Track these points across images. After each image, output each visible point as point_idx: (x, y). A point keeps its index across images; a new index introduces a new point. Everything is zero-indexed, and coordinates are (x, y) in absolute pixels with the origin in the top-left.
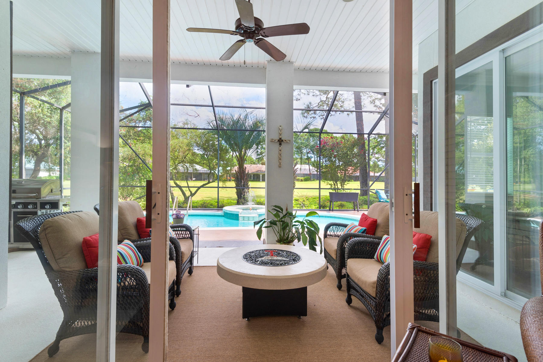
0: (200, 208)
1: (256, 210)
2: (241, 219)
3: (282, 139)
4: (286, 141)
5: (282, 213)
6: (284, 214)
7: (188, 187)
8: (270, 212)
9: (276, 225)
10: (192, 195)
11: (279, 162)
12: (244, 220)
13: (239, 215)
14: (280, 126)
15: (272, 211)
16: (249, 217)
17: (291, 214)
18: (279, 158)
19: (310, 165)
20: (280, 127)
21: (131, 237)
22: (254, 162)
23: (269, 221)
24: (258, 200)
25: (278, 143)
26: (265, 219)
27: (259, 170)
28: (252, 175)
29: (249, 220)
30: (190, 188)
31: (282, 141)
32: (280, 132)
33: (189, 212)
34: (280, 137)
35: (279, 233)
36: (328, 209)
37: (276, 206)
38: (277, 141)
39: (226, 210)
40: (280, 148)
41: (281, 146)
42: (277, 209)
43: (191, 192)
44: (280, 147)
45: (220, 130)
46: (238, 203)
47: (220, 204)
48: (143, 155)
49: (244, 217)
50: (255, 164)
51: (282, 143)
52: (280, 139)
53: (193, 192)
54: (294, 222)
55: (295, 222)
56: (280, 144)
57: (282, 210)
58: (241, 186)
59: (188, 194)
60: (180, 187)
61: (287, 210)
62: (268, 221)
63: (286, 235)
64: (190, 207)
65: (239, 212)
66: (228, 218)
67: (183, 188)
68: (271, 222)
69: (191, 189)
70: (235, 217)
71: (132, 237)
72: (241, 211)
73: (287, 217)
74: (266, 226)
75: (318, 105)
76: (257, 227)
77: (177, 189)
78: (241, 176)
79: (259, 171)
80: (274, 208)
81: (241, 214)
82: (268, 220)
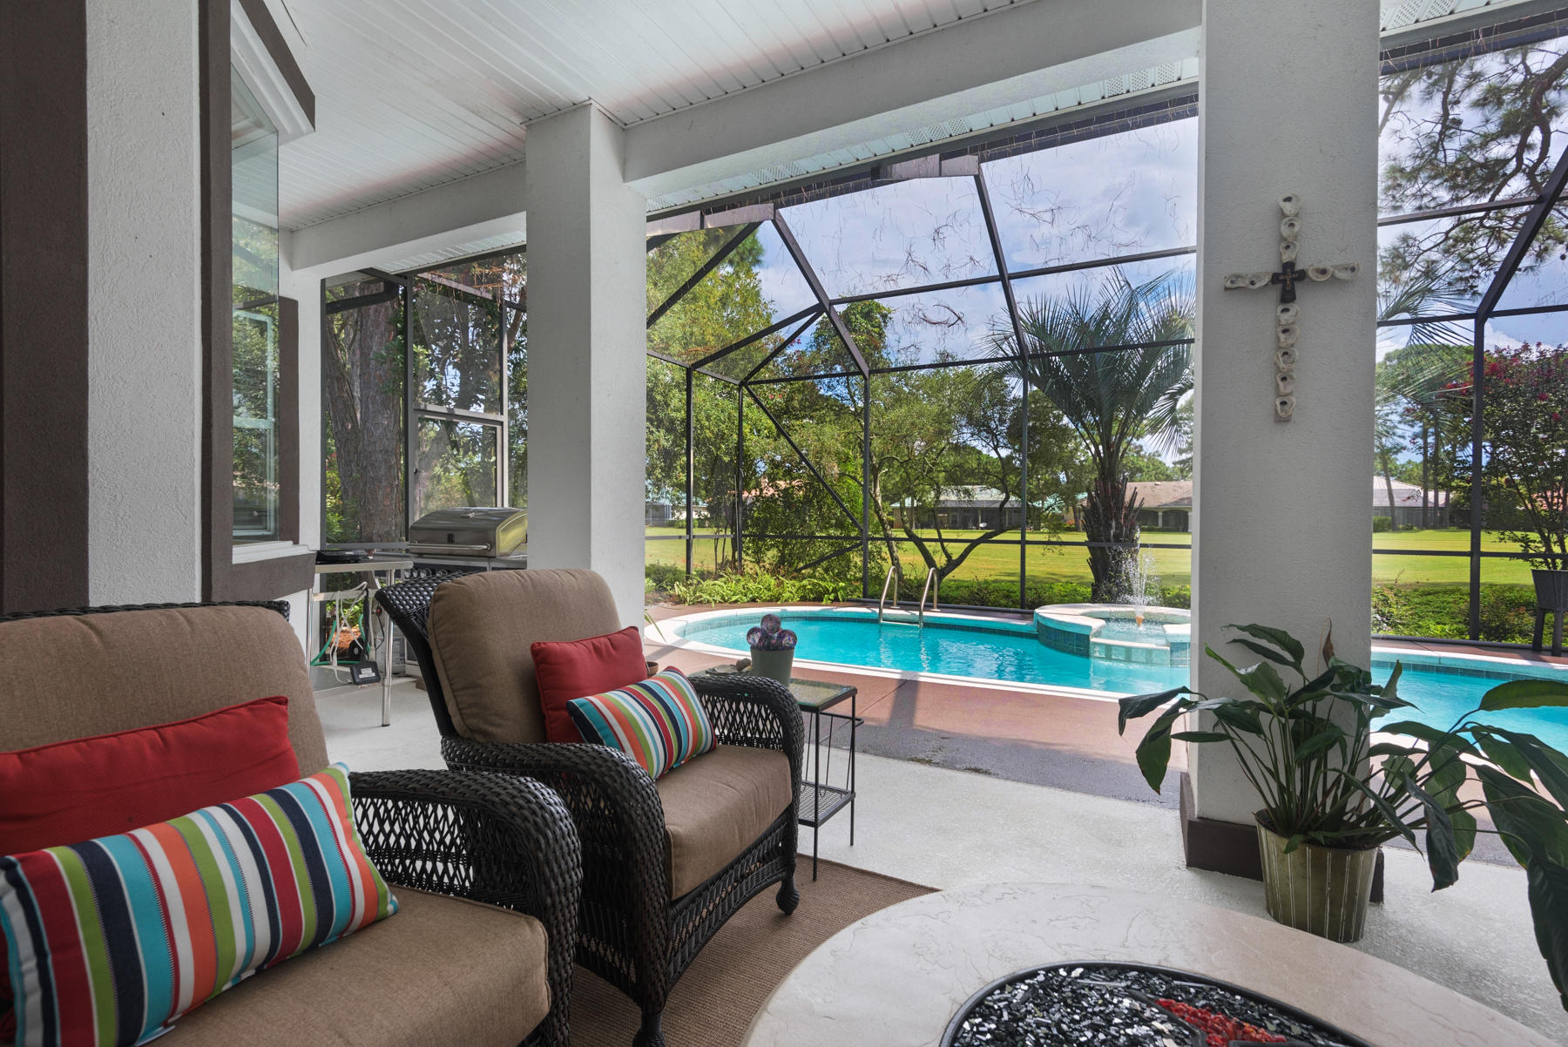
0: (966, 606)
1: (1162, 623)
2: (1097, 654)
3: (1299, 267)
4: (1324, 272)
5: (1299, 670)
6: (1312, 676)
7: (941, 540)
8: (1217, 658)
9: (1258, 730)
10: (953, 564)
11: (1278, 395)
12: (1108, 658)
13: (1093, 640)
14: (1288, 199)
15: (1230, 654)
16: (1128, 650)
17: (1357, 680)
18: (1278, 370)
19: (1391, 479)
20: (1288, 208)
21: (492, 724)
22: (1167, 475)
23: (1213, 703)
24: (1175, 589)
25: (1275, 293)
26: (1184, 690)
27: (1185, 496)
28: (1160, 514)
29: (1128, 660)
30: (945, 544)
31: (1302, 275)
32: (1285, 231)
33: (925, 614)
34: (1286, 258)
35: (1275, 775)
36: (1527, 642)
37: (1255, 630)
38: (1267, 279)
39: (1044, 618)
40: (1285, 318)
41: (1294, 308)
42: (1263, 643)
43: (948, 556)
44: (1285, 310)
45: (1030, 357)
46: (1095, 598)
47: (1030, 596)
48: (817, 453)
49: (1108, 648)
50: (1172, 480)
51: (1300, 289)
52: (1288, 266)
53: (955, 557)
54: (1386, 729)
55: (1393, 729)
56: (1287, 297)
57: (1297, 650)
58: (1108, 541)
59: (941, 560)
60: (919, 543)
61: (1328, 652)
62: (1205, 704)
63: (1326, 794)
64: (930, 599)
65: (1089, 628)
66: (1048, 645)
67: (926, 544)
68: (1222, 714)
69: (950, 547)
70: (1075, 643)
71: (499, 726)
72: (1096, 624)
73: (1328, 699)
74: (1196, 729)
75: (1447, 238)
76: (1142, 726)
77: (910, 545)
78: (1107, 508)
79: (1186, 502)
80: (1247, 636)
81: (1098, 634)
82: (1204, 697)
